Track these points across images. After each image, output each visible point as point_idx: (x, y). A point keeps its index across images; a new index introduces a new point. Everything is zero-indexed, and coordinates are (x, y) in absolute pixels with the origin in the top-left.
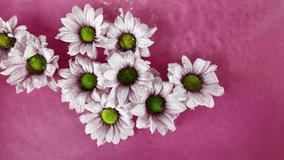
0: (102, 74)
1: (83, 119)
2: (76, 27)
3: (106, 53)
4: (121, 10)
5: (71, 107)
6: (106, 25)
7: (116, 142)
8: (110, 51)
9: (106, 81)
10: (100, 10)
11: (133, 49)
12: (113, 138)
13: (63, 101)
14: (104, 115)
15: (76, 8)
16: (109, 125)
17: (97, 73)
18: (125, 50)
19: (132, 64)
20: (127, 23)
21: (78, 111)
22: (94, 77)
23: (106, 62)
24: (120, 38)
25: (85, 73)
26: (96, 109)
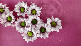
0: (27, 22)
1: (23, 35)
2: (19, 8)
3: (28, 15)
4: (32, 3)
5: (19, 32)
6: (28, 7)
7: (32, 41)
8: (29, 15)
9: (28, 24)
10: (26, 3)
11: (36, 14)
12: (31, 40)
13: (16, 30)
14: (28, 33)
15: (19, 2)
16: (30, 36)
17: (26, 21)
18: (33, 14)
19: (35, 18)
20: (34, 6)
21: (21, 33)
22: (25, 23)
23: (28, 18)
24: (32, 11)
25: (22, 22)
26: (26, 32)
